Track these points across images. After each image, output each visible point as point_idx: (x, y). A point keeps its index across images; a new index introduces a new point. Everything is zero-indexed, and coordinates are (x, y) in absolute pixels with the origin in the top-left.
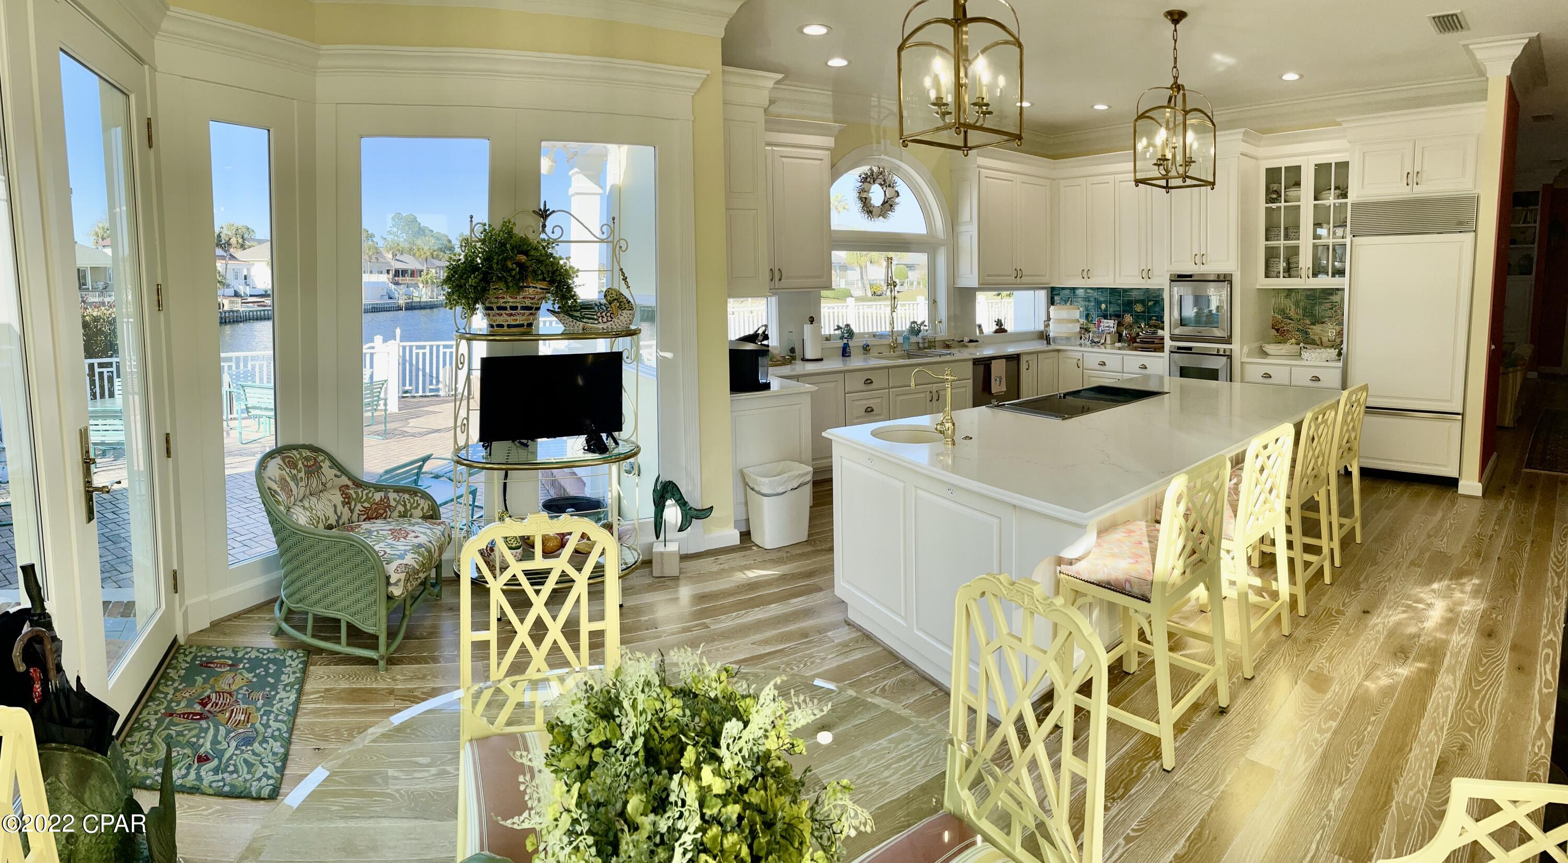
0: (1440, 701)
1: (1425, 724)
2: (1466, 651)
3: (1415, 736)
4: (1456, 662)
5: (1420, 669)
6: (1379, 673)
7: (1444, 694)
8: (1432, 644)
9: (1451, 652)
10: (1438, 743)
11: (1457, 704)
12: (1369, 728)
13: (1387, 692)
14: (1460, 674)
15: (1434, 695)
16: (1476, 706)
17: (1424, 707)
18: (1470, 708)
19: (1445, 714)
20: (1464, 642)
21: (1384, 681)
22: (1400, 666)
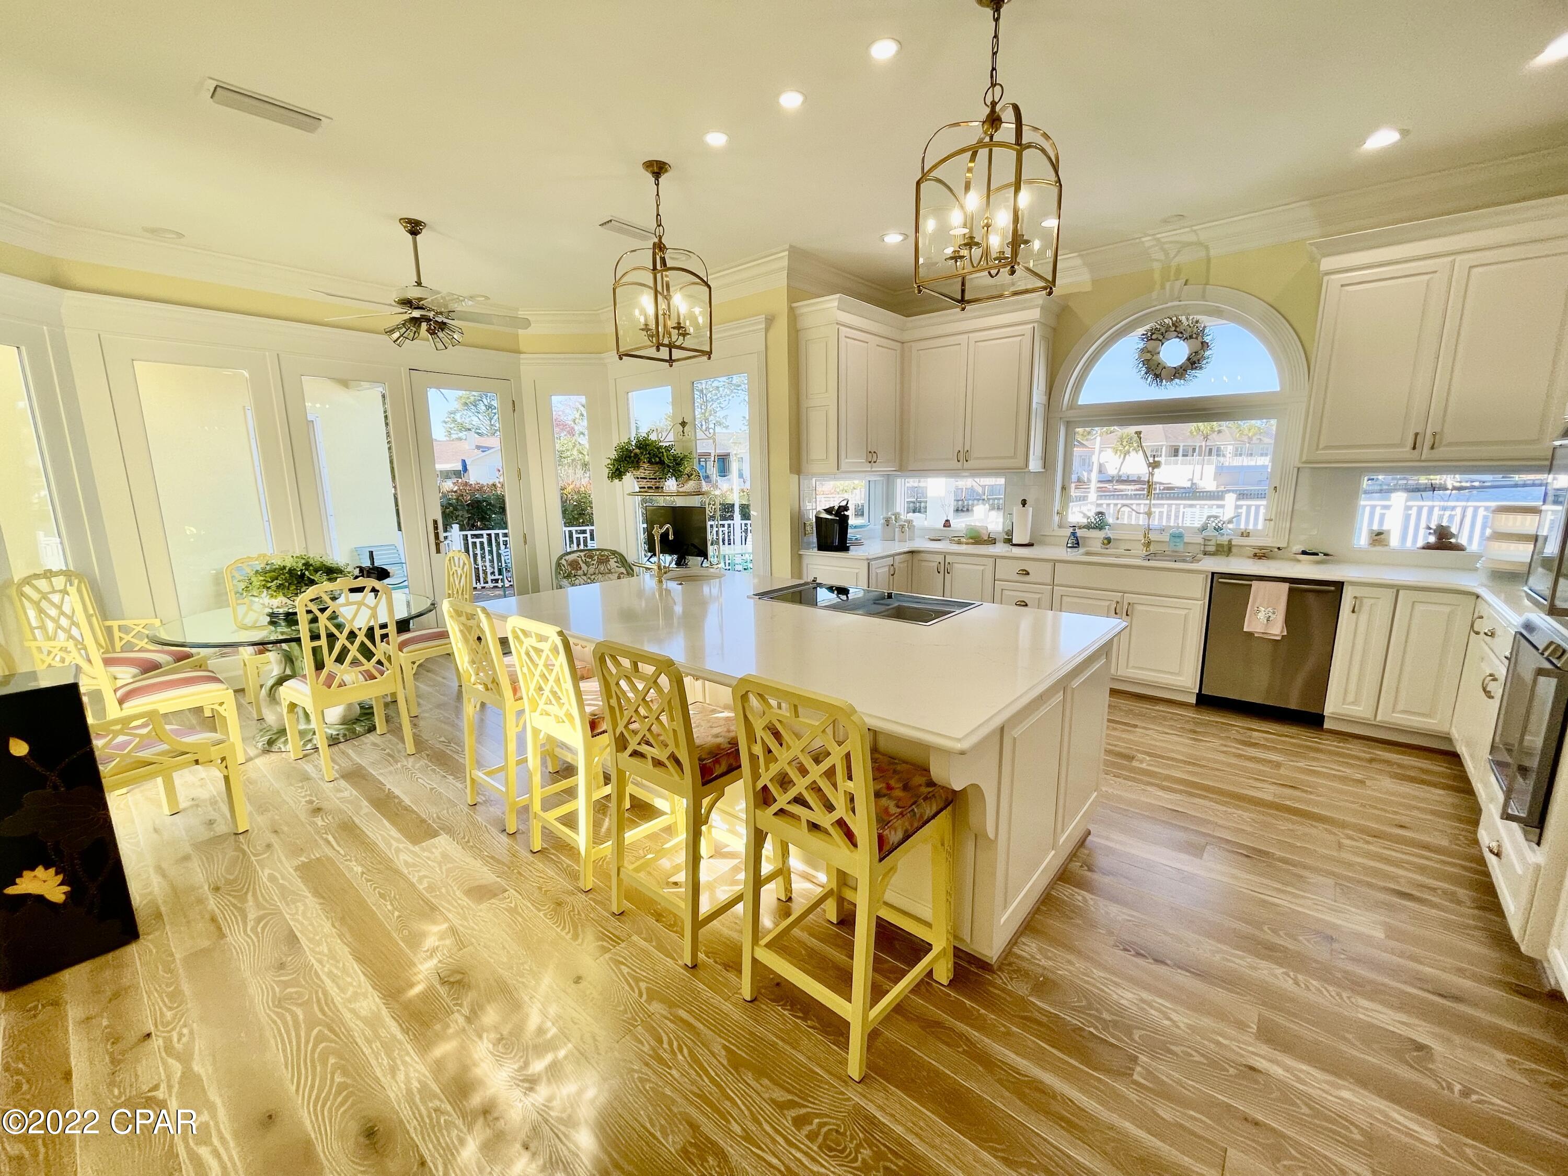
0: (349, 980)
1: (343, 951)
2: (380, 1065)
3: (341, 936)
4: (377, 1036)
5: (412, 985)
6: (448, 942)
7: (351, 989)
8: (438, 1027)
9: (400, 1043)
10: (313, 950)
11: (325, 993)
12: (390, 907)
13: (415, 940)
14: (356, 1027)
15: (362, 978)
16: (300, 1013)
17: (359, 959)
18: (307, 1003)
19: (330, 974)
20: (401, 1076)
21: (431, 942)
22: (437, 968)
